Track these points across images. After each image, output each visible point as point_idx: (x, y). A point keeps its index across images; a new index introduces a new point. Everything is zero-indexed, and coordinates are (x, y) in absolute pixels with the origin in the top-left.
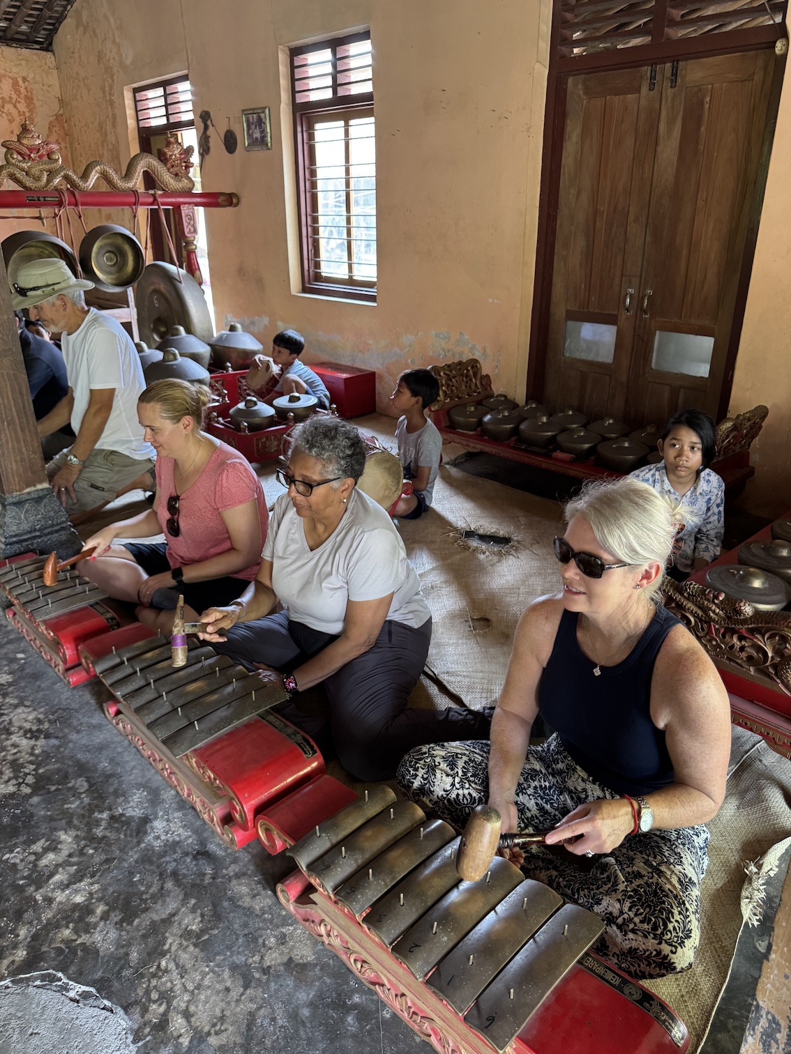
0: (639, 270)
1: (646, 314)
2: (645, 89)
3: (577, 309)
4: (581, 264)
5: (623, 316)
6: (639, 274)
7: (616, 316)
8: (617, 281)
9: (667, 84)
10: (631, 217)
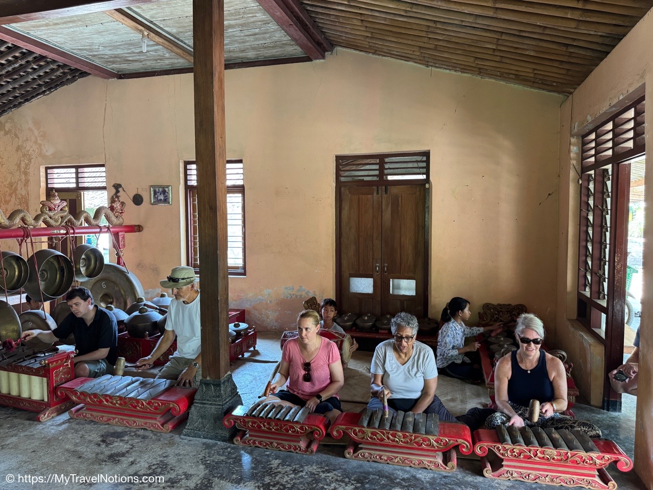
0: (380, 256)
1: (386, 273)
2: (375, 194)
3: (354, 273)
4: (354, 255)
5: (375, 274)
6: (380, 258)
7: (372, 275)
8: (371, 260)
9: (384, 193)
10: (375, 237)
